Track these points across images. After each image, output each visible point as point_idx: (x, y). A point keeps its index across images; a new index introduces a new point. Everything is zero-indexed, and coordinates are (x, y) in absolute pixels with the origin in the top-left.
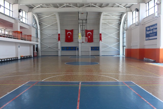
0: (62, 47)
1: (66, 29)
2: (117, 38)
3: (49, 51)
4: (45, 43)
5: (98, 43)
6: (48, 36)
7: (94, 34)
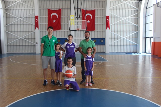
1: (49, 8)
2: (134, 25)
3: (20, 45)
4: (14, 32)
5: (103, 32)
6: (19, 20)
7: (96, 17)
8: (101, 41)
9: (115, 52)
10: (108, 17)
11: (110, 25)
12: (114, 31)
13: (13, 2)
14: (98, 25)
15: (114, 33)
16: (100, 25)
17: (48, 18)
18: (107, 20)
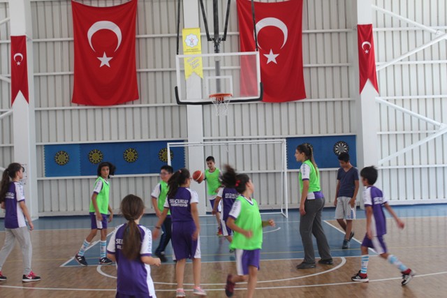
0: (48, 148)
5: (345, 106)
7: (308, 34)
8: (337, 152)
10: (365, 32)
11: (380, 67)
12: (399, 97)
14: (321, 71)
15: (399, 106)
16: (329, 71)
17: (72, 45)
18: (364, 43)
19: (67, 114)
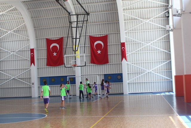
0: (41, 78)
1: (48, 37)
2: (163, 51)
3: (13, 87)
4: (5, 71)
5: (118, 65)
6: (11, 55)
7: (109, 45)
8: (118, 78)
9: (139, 92)
12: (136, 62)
13: (4, 32)
14: (113, 55)
16: (116, 55)
17: (47, 50)
18: (123, 48)
19: (46, 69)
